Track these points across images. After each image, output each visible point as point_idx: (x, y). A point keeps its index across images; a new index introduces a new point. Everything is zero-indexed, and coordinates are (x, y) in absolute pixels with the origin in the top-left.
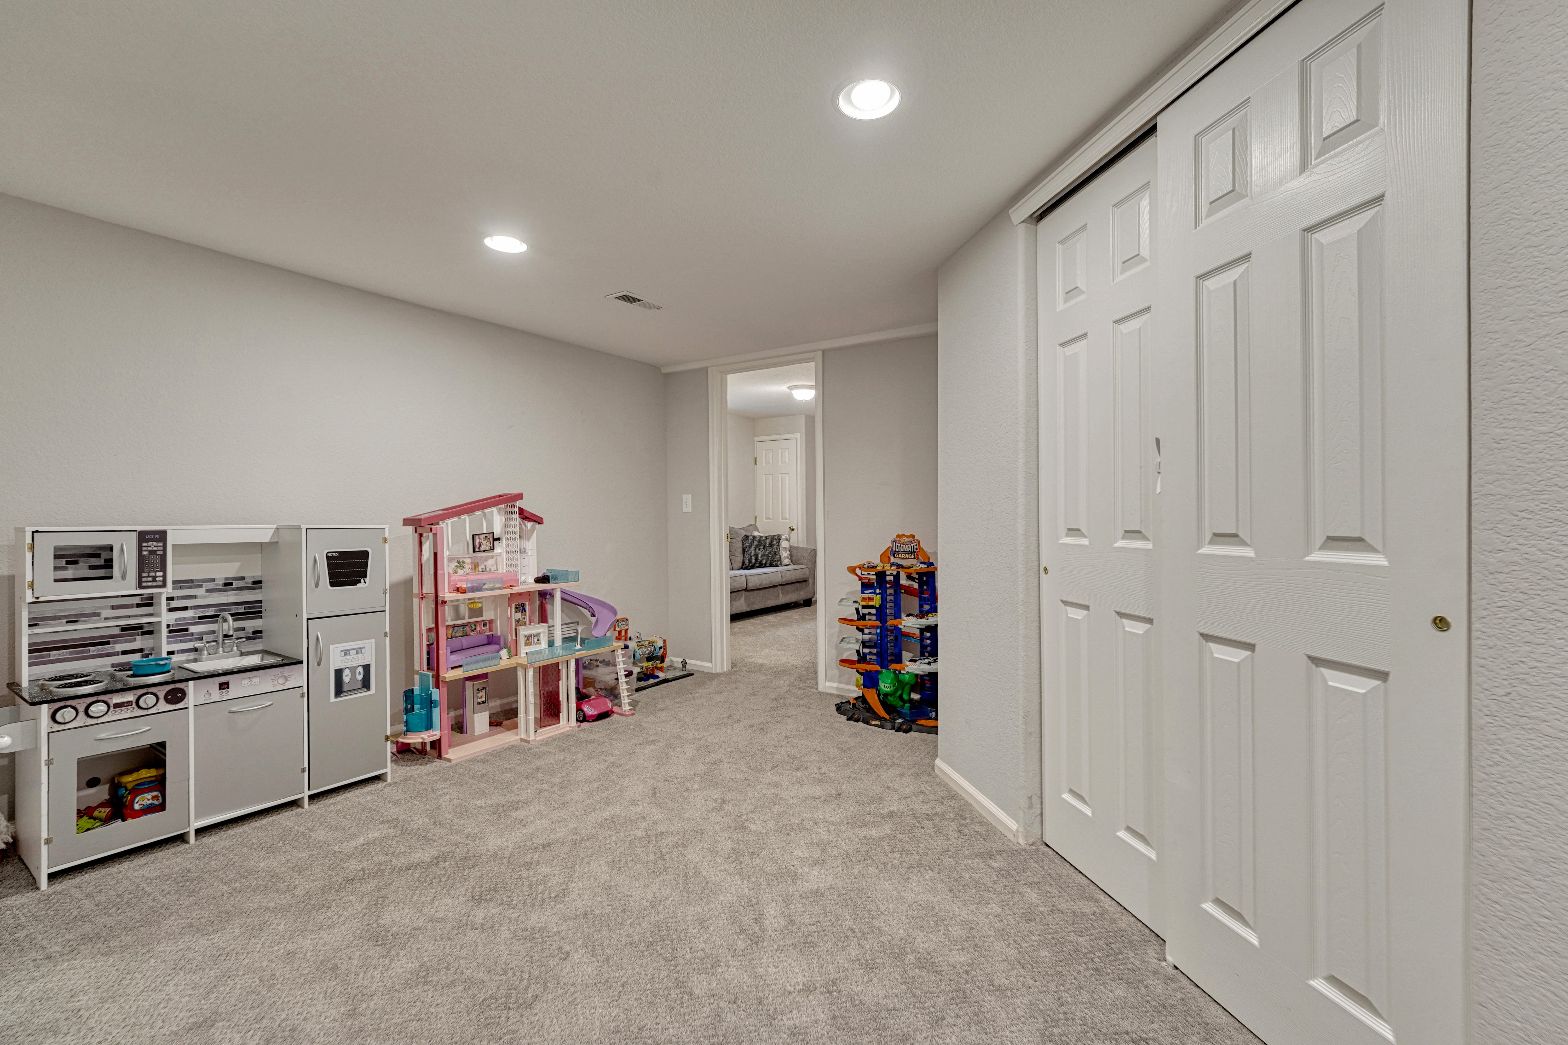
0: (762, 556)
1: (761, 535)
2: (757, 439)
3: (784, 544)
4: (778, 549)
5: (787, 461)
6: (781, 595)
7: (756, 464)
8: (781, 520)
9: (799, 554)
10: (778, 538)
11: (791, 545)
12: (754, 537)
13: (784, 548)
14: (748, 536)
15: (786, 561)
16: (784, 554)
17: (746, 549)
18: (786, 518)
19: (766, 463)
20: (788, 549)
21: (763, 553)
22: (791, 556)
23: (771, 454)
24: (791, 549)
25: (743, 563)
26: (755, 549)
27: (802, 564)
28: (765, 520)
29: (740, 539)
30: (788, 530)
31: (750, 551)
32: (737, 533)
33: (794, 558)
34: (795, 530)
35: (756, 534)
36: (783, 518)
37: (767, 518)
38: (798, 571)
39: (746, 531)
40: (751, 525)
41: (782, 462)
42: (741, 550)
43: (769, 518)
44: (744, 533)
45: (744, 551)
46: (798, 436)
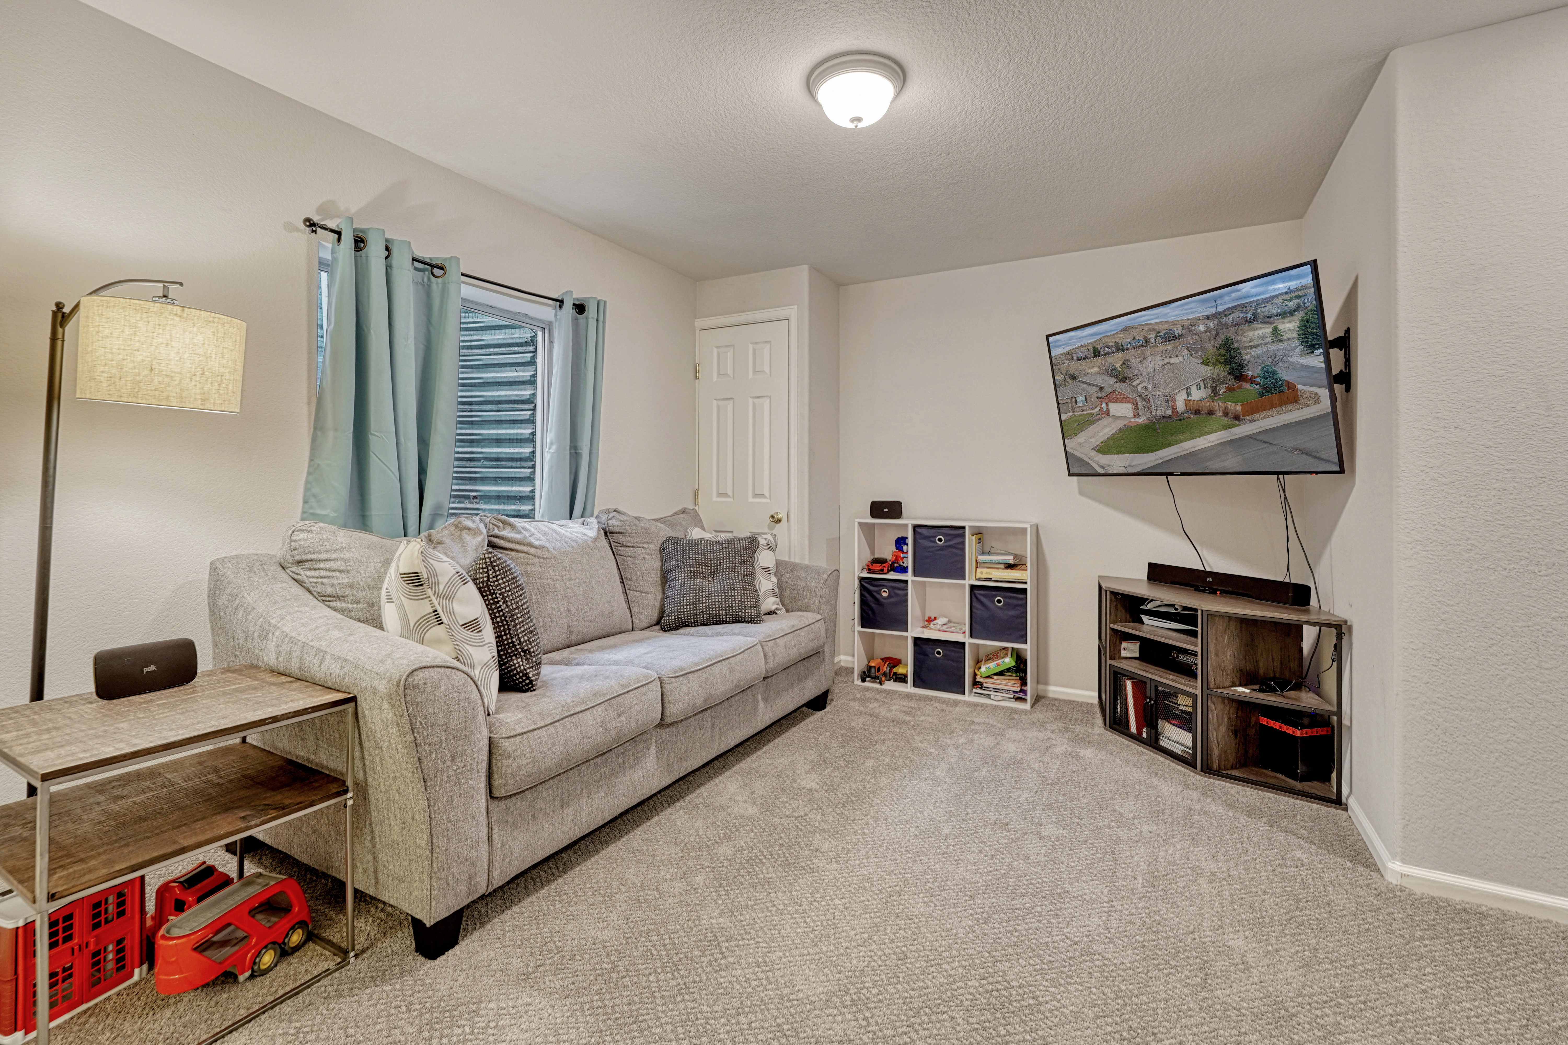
0: (709, 596)
1: (707, 536)
2: (699, 323)
3: (765, 558)
4: (752, 574)
5: (767, 369)
6: (761, 705)
7: (697, 378)
8: (751, 500)
9: (801, 584)
10: (752, 544)
11: (779, 558)
12: (693, 544)
13: (766, 569)
14: (675, 541)
15: (770, 603)
16: (765, 584)
17: (671, 576)
18: (762, 495)
19: (719, 374)
20: (773, 571)
21: (714, 586)
22: (780, 592)
23: (730, 354)
24: (781, 569)
25: (662, 614)
26: (693, 575)
27: (806, 609)
28: (715, 499)
29: (655, 547)
30: (768, 521)
31: (679, 580)
32: (647, 532)
33: (787, 593)
34: (784, 520)
35: (696, 534)
36: (756, 495)
37: (720, 495)
38: (802, 633)
39: (671, 525)
40: (684, 511)
41: (755, 372)
42: (655, 576)
43: (725, 495)
44: (666, 532)
45: (665, 579)
46: (792, 312)
